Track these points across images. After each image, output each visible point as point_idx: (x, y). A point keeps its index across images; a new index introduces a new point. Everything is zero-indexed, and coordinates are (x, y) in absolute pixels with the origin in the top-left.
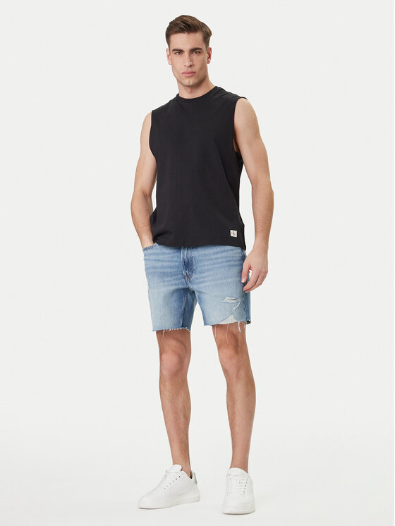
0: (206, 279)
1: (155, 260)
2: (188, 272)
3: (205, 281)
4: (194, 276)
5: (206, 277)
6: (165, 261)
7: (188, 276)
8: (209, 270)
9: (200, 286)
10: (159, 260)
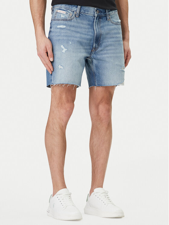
0: (108, 52)
1: (75, 31)
2: (97, 45)
3: (108, 54)
4: (100, 49)
5: (109, 50)
6: (82, 34)
7: (96, 48)
8: (111, 45)
9: (104, 56)
10: (78, 32)
